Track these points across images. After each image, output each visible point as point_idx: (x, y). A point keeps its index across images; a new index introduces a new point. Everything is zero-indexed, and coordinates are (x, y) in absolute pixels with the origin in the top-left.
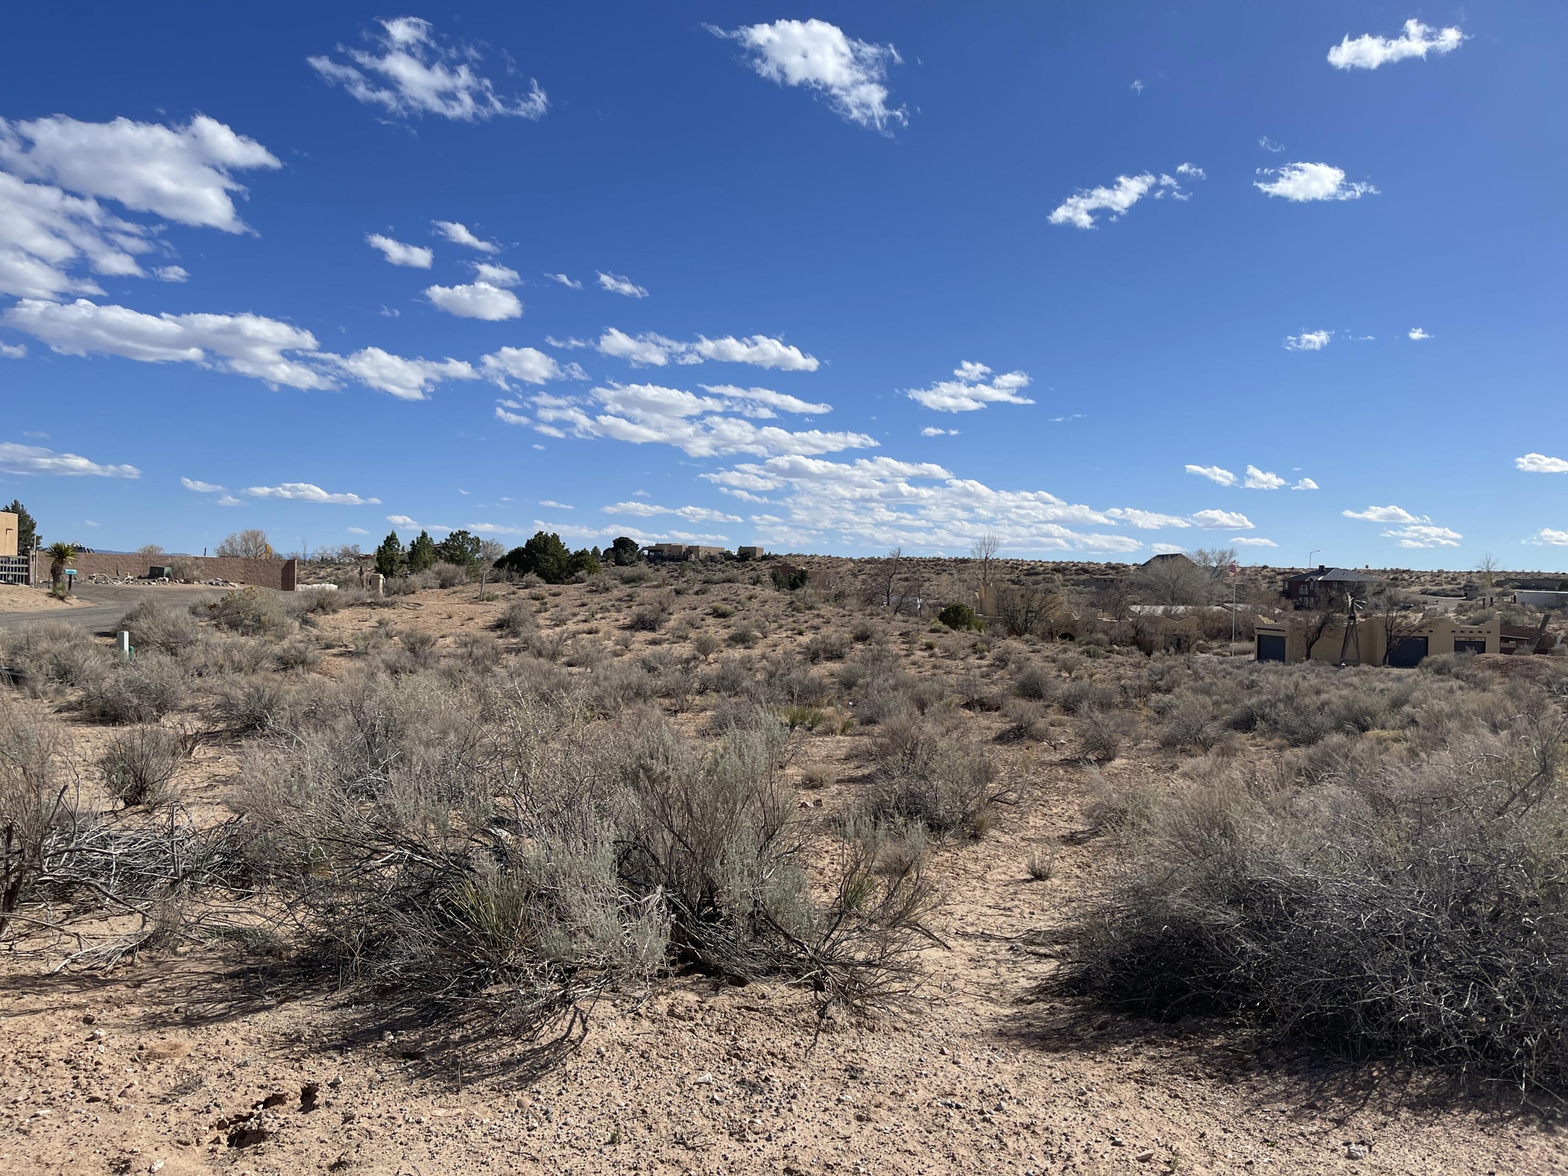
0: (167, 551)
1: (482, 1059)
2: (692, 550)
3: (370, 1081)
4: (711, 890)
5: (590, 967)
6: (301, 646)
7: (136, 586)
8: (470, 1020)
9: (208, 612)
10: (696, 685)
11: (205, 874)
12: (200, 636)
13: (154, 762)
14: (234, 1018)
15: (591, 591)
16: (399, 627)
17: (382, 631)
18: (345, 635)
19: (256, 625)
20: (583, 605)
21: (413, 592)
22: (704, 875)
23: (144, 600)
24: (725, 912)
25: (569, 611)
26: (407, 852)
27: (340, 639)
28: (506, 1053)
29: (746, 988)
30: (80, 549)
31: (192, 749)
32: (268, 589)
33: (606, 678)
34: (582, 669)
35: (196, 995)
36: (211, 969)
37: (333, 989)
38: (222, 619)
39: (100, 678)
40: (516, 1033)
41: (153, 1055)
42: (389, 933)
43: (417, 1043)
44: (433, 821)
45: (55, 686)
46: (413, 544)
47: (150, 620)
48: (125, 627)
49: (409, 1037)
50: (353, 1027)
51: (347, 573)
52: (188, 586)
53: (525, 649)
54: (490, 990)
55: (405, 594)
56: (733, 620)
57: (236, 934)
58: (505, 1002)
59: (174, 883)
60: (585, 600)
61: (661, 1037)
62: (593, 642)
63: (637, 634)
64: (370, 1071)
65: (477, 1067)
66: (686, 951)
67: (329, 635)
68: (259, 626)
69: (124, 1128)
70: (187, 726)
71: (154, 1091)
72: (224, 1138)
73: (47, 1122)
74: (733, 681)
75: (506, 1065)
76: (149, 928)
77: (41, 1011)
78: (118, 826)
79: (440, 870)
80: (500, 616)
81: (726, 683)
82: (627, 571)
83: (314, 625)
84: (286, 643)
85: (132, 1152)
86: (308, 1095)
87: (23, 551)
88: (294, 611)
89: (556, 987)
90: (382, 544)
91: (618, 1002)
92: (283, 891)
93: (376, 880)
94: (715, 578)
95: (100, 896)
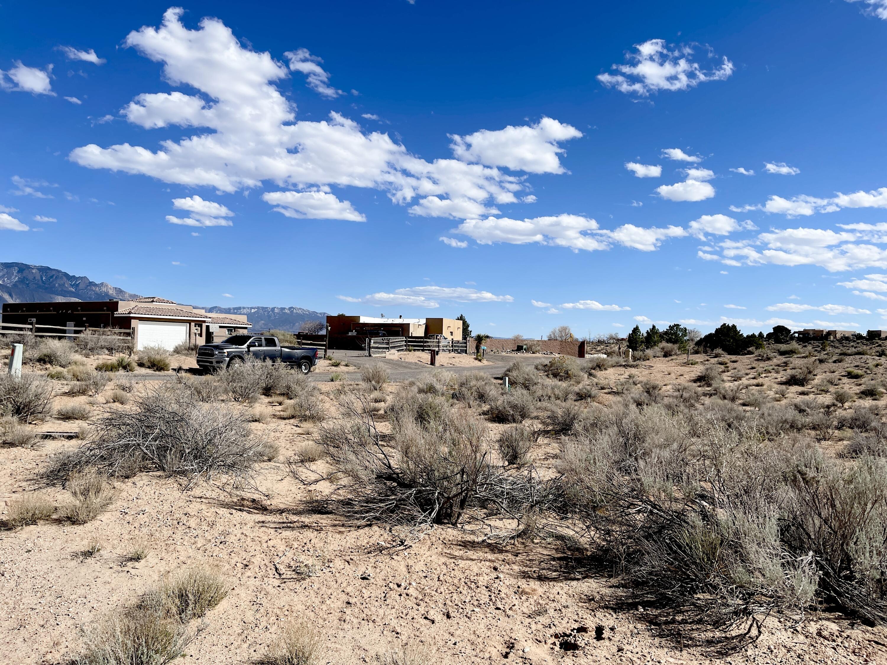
0: (525, 337)
1: (695, 634)
2: (829, 333)
3: (631, 632)
4: (848, 560)
5: (762, 594)
6: (588, 388)
7: (511, 355)
8: (687, 611)
9: (543, 368)
10: (835, 423)
11: (545, 504)
12: (539, 381)
13: (521, 443)
14: (561, 581)
15: (758, 360)
16: (640, 379)
17: (631, 381)
18: (611, 382)
19: (566, 375)
20: (753, 368)
21: (648, 359)
22: (842, 550)
23: (515, 362)
24: (858, 576)
25: (743, 372)
26: (649, 507)
27: (608, 384)
28: (710, 635)
29: (874, 629)
30: (487, 337)
31: (537, 438)
32: (572, 357)
33: (769, 415)
34: (752, 408)
35: (543, 565)
36: (550, 553)
37: (610, 576)
38: (550, 372)
39: (496, 400)
40: (717, 624)
41: (523, 592)
42: (640, 551)
43: (656, 616)
44: (664, 491)
45: (477, 402)
46: (647, 332)
47: (517, 371)
48: (506, 375)
49: (653, 612)
50: (621, 600)
51: (611, 348)
52: (534, 355)
53: (715, 394)
54: (699, 596)
55: (644, 360)
56: (863, 380)
57: (561, 537)
58: (709, 604)
59: (532, 506)
60: (754, 365)
61: (812, 648)
62: (760, 392)
63: (791, 387)
64: (631, 626)
65: (691, 639)
66: (829, 596)
67: (603, 382)
68: (567, 376)
69: (511, 626)
70: (535, 426)
71: (526, 610)
72: (558, 643)
73: (478, 615)
74: (864, 423)
75: (710, 642)
76: (521, 527)
77: (475, 560)
78: (506, 474)
79: (668, 520)
80: (700, 374)
81: (858, 423)
82: (783, 347)
83: (595, 376)
84: (581, 386)
85: (515, 639)
86: (599, 631)
87: (464, 338)
88: (584, 368)
89: (741, 602)
90: (631, 332)
91: (782, 620)
92: (583, 519)
93: (631, 520)
94: (849, 351)
95: (499, 507)
